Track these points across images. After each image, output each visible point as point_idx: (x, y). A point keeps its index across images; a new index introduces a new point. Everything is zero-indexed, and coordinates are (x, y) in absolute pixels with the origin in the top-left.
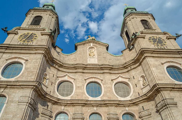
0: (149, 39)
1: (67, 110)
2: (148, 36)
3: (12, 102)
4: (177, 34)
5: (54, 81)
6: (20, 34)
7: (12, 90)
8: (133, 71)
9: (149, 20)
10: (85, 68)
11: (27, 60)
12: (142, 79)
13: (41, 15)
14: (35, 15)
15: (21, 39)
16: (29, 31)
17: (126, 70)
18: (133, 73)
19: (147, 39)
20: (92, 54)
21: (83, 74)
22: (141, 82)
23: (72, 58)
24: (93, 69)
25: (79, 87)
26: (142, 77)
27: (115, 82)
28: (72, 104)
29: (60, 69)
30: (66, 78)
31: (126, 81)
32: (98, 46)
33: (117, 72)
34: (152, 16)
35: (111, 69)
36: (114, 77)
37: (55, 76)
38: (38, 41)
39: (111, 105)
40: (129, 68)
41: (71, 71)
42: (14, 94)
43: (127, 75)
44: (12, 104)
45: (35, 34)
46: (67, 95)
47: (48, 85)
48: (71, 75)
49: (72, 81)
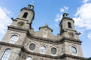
1: (31, 56)
2: (68, 31)
3: (13, 52)
4: (80, 33)
5: (28, 44)
6: (18, 21)
7: (13, 48)
8: (59, 44)
9: (71, 23)
10: (41, 39)
11: (20, 35)
12: (62, 49)
13: (28, 12)
14: (25, 12)
15: (18, 24)
16: (22, 21)
17: (57, 43)
18: (59, 45)
20: (45, 33)
21: (40, 42)
23: (37, 34)
24: (44, 40)
25: (37, 47)
26: (62, 48)
27: (52, 47)
28: (34, 54)
29: (32, 38)
30: (33, 43)
31: (56, 48)
32: (49, 30)
33: (53, 43)
35: (51, 42)
36: (52, 45)
37: (29, 42)
38: (25, 26)
40: (58, 43)
42: (14, 49)
43: (57, 46)
44: (13, 53)
45: (24, 23)
46: (33, 50)
47: (26, 45)
48: (35, 41)
49: (35, 44)
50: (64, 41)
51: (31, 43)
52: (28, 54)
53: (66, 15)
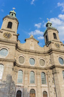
0: (55, 44)
1: (22, 69)
2: (55, 42)
3: (6, 67)
5: (17, 57)
7: (5, 62)
8: (47, 56)
9: (56, 34)
10: (29, 52)
11: (9, 49)
15: (5, 36)
16: (8, 32)
17: (44, 55)
18: (47, 57)
19: (54, 44)
20: (32, 45)
21: (28, 54)
22: (49, 62)
23: (24, 46)
24: (32, 52)
25: (27, 60)
26: (50, 59)
27: (40, 59)
28: (24, 67)
29: (20, 51)
30: (22, 56)
31: (44, 59)
33: (41, 55)
34: (58, 31)
35: (39, 53)
37: (18, 55)
38: (12, 38)
39: (38, 69)
40: (46, 55)
41: (23, 52)
42: (6, 64)
43: (44, 57)
45: (10, 34)
46: (22, 63)
48: (23, 54)
49: (24, 57)
50: (52, 53)
51: (20, 56)
52: (18, 68)
53: (49, 24)
